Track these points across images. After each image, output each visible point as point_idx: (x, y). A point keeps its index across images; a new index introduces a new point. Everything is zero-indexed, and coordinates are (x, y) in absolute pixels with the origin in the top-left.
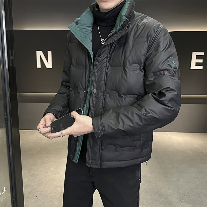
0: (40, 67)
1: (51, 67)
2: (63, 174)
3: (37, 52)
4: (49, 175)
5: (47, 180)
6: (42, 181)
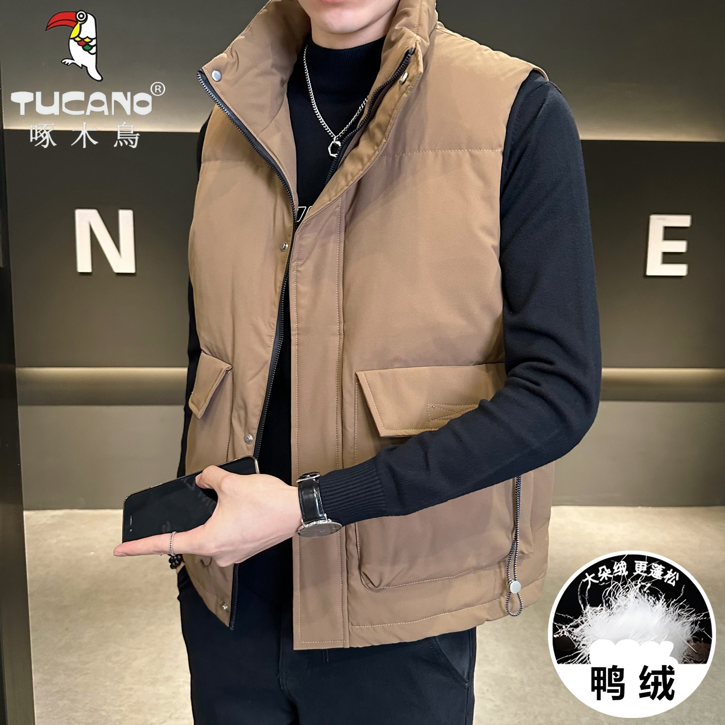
0: (89, 270)
2: (184, 682)
3: (79, 213)
5: (122, 711)
6: (104, 713)
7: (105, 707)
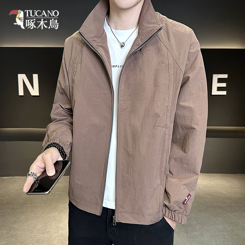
0: (23, 95)
1: (38, 95)
3: (19, 75)
4: (36, 235)
5: (32, 242)
6: (26, 243)
7: (26, 241)
